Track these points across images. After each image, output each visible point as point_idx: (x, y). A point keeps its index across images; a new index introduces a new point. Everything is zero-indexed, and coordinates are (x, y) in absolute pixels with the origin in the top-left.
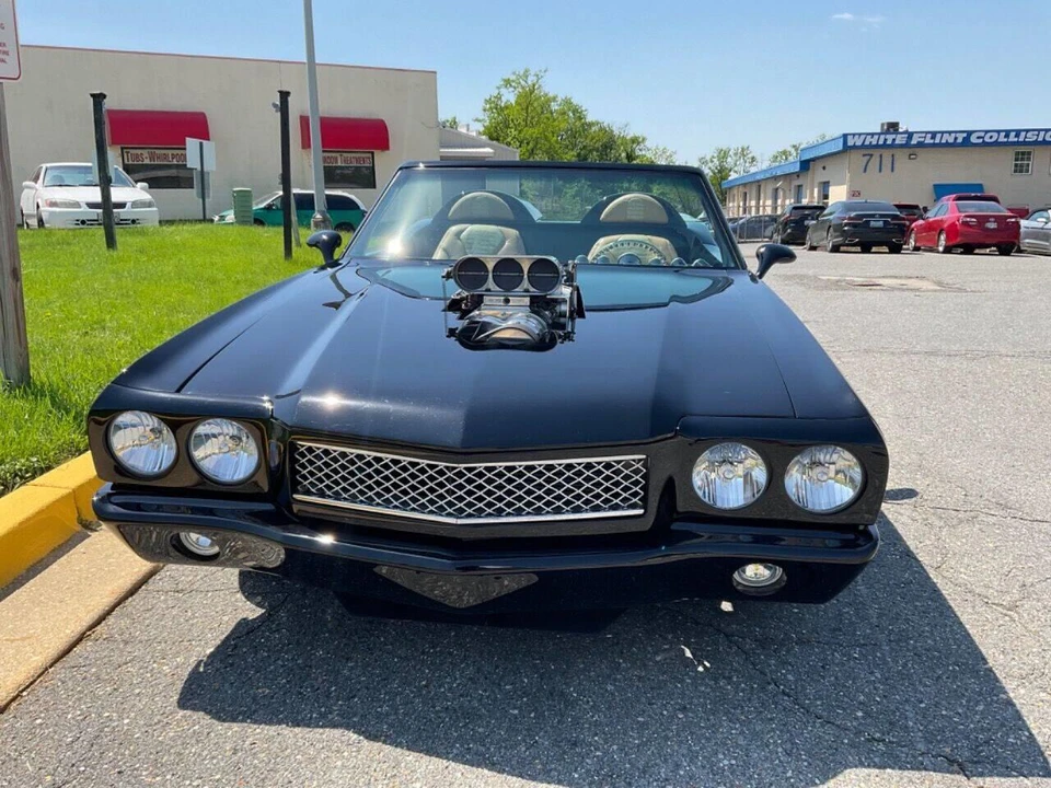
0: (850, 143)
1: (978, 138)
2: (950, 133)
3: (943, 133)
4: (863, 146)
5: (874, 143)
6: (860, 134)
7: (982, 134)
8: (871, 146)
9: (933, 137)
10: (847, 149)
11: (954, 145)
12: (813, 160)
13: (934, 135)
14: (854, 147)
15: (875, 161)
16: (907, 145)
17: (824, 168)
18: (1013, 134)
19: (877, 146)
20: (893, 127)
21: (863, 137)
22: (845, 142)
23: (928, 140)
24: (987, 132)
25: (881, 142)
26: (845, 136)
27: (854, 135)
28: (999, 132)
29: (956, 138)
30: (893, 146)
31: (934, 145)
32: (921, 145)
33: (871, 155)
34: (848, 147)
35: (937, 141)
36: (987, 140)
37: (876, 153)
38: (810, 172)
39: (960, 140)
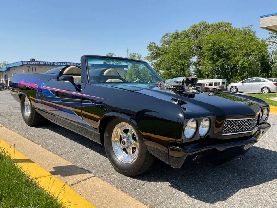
0: (24, 64)
1: (56, 64)
2: (49, 62)
3: (47, 62)
4: (27, 64)
5: (30, 64)
6: (26, 61)
7: (57, 63)
8: (30, 65)
9: (45, 63)
10: (23, 65)
11: (50, 65)
12: (10, 68)
13: (45, 62)
14: (25, 64)
15: (31, 69)
16: (39, 65)
17: (15, 70)
18: (64, 63)
19: (31, 65)
20: (34, 60)
21: (27, 62)
22: (22, 63)
23: (44, 64)
24: (58, 62)
25: (32, 64)
26: (22, 61)
27: (25, 61)
28: (60, 63)
29: (51, 64)
30: (35, 65)
31: (46, 65)
32: (42, 65)
33: (30, 67)
34: (23, 64)
35: (46, 64)
36: (58, 64)
37: (31, 66)
38: (10, 71)
39: (52, 64)
